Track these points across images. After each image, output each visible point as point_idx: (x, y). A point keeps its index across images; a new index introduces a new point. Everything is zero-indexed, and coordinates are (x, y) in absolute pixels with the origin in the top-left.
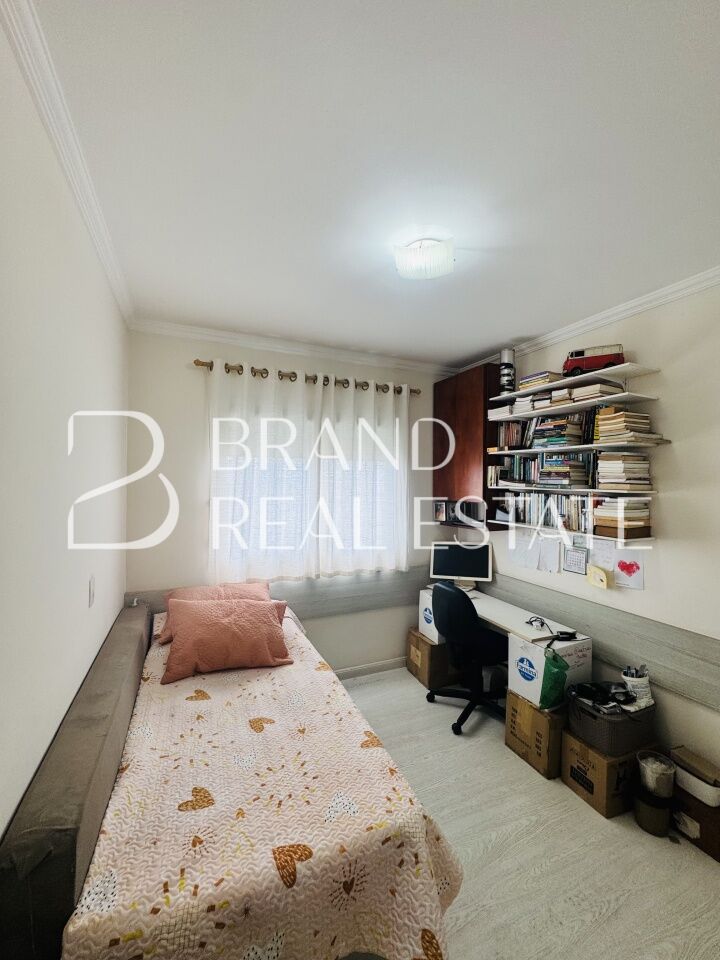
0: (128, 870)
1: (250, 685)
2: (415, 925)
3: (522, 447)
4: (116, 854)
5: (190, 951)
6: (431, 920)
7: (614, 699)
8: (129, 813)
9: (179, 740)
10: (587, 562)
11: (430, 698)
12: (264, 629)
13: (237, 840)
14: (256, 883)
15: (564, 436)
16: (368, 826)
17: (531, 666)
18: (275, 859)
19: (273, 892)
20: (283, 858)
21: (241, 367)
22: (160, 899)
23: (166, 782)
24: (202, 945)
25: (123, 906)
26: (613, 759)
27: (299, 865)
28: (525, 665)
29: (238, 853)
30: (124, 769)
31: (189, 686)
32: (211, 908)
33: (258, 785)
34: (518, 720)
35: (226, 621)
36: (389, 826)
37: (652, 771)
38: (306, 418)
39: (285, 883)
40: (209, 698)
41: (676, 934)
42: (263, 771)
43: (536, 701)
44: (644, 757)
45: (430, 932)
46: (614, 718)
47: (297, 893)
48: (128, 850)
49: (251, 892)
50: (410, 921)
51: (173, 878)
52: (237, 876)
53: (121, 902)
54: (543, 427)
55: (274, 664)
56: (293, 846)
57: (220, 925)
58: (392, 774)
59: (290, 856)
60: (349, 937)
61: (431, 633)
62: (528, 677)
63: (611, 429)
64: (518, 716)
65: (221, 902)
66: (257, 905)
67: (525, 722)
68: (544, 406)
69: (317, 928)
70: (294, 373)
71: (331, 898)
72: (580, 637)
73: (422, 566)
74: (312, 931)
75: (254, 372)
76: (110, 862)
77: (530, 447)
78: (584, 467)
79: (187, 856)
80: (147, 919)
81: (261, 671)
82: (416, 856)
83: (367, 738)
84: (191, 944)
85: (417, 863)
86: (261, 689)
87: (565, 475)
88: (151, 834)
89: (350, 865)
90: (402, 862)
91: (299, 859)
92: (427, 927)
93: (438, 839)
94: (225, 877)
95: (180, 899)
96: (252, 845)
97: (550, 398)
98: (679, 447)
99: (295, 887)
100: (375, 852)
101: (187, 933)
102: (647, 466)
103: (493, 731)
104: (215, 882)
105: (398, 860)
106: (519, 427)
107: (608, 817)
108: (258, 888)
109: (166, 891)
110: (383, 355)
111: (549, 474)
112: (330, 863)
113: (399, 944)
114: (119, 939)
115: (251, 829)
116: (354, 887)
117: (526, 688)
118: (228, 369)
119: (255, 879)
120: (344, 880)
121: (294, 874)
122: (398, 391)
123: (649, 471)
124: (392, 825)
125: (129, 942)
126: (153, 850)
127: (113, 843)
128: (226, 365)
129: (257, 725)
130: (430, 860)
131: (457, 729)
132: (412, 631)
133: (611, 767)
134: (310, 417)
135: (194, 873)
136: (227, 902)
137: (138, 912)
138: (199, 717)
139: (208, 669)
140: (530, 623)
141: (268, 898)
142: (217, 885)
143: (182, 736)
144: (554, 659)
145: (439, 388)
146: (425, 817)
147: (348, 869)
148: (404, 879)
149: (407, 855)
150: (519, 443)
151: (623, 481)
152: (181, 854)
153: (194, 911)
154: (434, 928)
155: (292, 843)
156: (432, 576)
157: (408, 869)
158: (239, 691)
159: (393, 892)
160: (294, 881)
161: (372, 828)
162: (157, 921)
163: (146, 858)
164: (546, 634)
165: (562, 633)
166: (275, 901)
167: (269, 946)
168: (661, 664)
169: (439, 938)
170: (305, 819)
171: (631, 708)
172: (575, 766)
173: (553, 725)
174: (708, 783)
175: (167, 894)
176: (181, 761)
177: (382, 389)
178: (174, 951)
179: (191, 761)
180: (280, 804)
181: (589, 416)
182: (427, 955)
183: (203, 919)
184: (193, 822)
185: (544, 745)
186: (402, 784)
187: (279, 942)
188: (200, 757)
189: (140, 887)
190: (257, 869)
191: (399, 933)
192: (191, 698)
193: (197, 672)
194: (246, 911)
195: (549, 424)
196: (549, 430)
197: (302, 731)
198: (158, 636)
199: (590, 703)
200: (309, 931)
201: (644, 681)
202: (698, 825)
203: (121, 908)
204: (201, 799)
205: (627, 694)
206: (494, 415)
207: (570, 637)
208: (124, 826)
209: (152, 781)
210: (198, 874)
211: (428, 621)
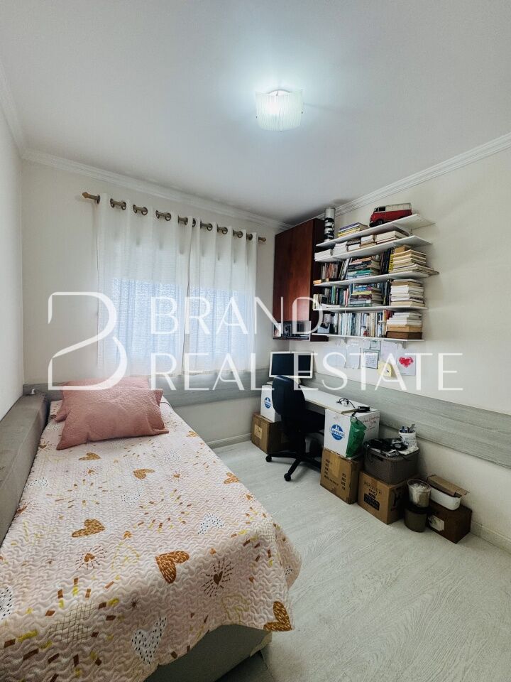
0: (24, 585)
1: (134, 448)
2: (268, 599)
3: (338, 279)
4: (13, 574)
5: (84, 641)
6: (280, 595)
7: (394, 448)
8: (25, 542)
9: (73, 488)
10: (378, 360)
11: (269, 460)
12: (145, 407)
13: (125, 554)
14: (142, 582)
15: (369, 269)
16: (233, 533)
17: (340, 429)
18: (158, 563)
19: (157, 588)
20: (165, 562)
21: (125, 203)
22: (55, 603)
23: (61, 518)
24: (95, 635)
25: (19, 613)
26: (394, 486)
27: (178, 566)
28: (337, 430)
29: (126, 562)
30: (20, 511)
31: (83, 450)
32: (103, 605)
33: (142, 514)
34: (330, 467)
35: (113, 401)
36: (248, 532)
37: (417, 491)
38: (178, 251)
39: (167, 580)
40: (99, 458)
41: (433, 588)
42: (146, 504)
43: (343, 453)
44: (412, 483)
45: (279, 603)
46: (394, 459)
47: (176, 586)
48: (24, 570)
49: (138, 589)
50: (264, 597)
51: (67, 586)
52: (125, 579)
53: (16, 610)
54: (354, 263)
55: (153, 433)
56: (172, 553)
57: (110, 618)
58: (249, 499)
59: (170, 560)
60: (217, 615)
61: (270, 414)
62: (338, 438)
63: (402, 263)
64: (330, 464)
65: (112, 599)
66: (143, 599)
67: (335, 469)
68: (355, 249)
69: (193, 611)
70: (169, 214)
71: (204, 588)
72: (372, 410)
73: (264, 369)
74: (189, 614)
75: (136, 209)
76: (6, 581)
77: (344, 279)
78: (381, 292)
79: (80, 569)
80: (41, 620)
81: (142, 439)
82: (269, 552)
83: (229, 477)
84: (84, 635)
85: (270, 557)
86: (143, 451)
87: (369, 297)
88: (47, 556)
89: (219, 563)
90: (258, 557)
91: (178, 562)
92: (278, 600)
93: (284, 540)
94: (115, 581)
95: (75, 602)
96: (138, 556)
97: (360, 243)
98: (444, 277)
99: (175, 582)
100: (238, 551)
101: (81, 627)
102: (422, 290)
103: (312, 477)
104: (106, 585)
105: (255, 556)
106: (337, 266)
107: (388, 524)
108: (144, 586)
109: (60, 596)
110: (239, 208)
111: (357, 297)
112: (203, 562)
113: (256, 615)
114: (15, 640)
115: (137, 545)
116: (222, 579)
117: (336, 445)
118: (113, 204)
119: (140, 579)
120: (214, 573)
121: (174, 573)
122: (250, 237)
123: (423, 294)
124: (251, 532)
125: (25, 641)
126: (48, 567)
127: (9, 566)
128: (112, 200)
129: (140, 474)
130: (279, 554)
131: (288, 478)
132: (256, 416)
133: (392, 490)
134: (182, 252)
135: (86, 581)
136: (117, 599)
137: (33, 616)
138: (90, 472)
139: (98, 437)
140: (340, 402)
141: (153, 593)
142: (107, 587)
143: (75, 485)
144: (357, 424)
145: (279, 238)
146: (275, 525)
147: (218, 565)
148: (260, 569)
149: (262, 551)
150: (336, 277)
151: (407, 299)
152: (74, 568)
153: (87, 609)
154: (283, 600)
155: (172, 551)
156: (271, 376)
157: (263, 562)
158: (125, 452)
159: (251, 579)
160: (174, 578)
161: (236, 535)
162: (51, 621)
163: (41, 574)
164: (351, 408)
165: (361, 407)
166: (159, 594)
167: (154, 628)
168: (424, 424)
169: (287, 606)
170: (182, 533)
171: (405, 453)
172: (368, 494)
173: (354, 468)
174: (450, 495)
175: (61, 599)
176: (74, 502)
177: (238, 234)
178: (68, 643)
179: (84, 502)
180: (161, 525)
181: (386, 255)
182: (278, 619)
183: (94, 615)
184: (85, 544)
185: (348, 481)
186: (257, 505)
187: (162, 625)
188: (92, 498)
189: (35, 596)
190: (142, 572)
191: (256, 607)
192: (84, 459)
193: (89, 441)
194: (134, 604)
195: (359, 262)
196: (358, 265)
197: (178, 476)
198: (54, 416)
199: (379, 451)
200: (186, 614)
201: (413, 435)
202: (443, 522)
203: (16, 615)
204: (93, 527)
205: (401, 444)
206: (319, 257)
207: (367, 410)
208: (21, 553)
209: (47, 517)
210: (91, 581)
211: (268, 407)
